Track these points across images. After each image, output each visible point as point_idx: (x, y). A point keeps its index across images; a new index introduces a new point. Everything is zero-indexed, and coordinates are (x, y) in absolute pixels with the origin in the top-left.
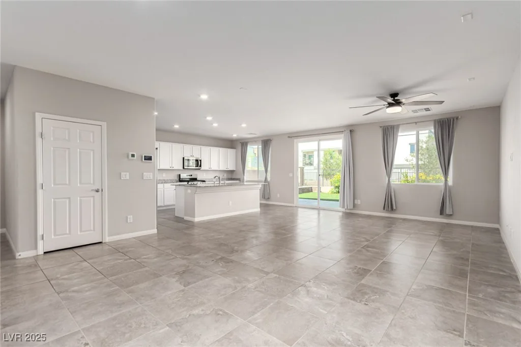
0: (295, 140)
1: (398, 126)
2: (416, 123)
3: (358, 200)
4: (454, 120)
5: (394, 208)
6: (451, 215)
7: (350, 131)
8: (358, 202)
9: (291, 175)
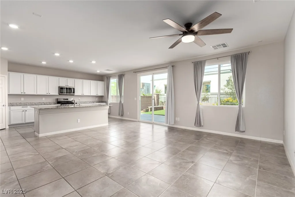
0: (138, 74)
1: (205, 61)
2: (218, 58)
3: (178, 118)
4: (246, 54)
5: (202, 124)
6: (244, 132)
7: (172, 66)
8: (178, 119)
9: (135, 99)
